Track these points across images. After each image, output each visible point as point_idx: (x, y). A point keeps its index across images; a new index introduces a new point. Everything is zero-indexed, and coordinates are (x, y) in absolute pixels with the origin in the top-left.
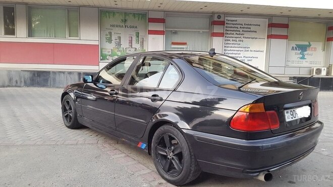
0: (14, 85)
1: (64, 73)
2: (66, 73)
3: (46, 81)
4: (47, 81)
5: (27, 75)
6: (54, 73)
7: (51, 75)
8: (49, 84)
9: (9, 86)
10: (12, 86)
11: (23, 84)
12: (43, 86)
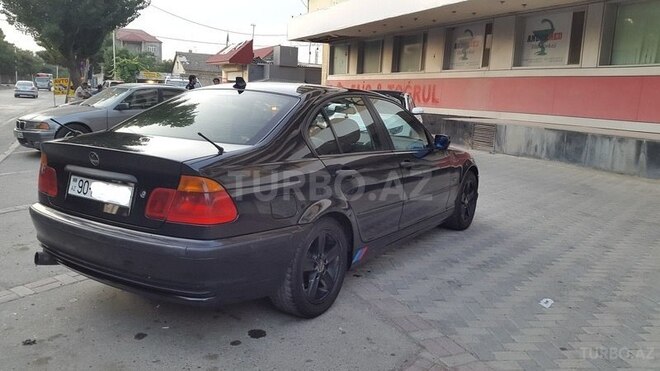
0: (532, 153)
1: (610, 138)
2: (614, 139)
3: (579, 151)
4: (581, 153)
5: (552, 138)
6: (594, 137)
7: (589, 141)
8: (583, 159)
9: (525, 155)
10: (529, 156)
11: (544, 154)
12: (574, 161)
